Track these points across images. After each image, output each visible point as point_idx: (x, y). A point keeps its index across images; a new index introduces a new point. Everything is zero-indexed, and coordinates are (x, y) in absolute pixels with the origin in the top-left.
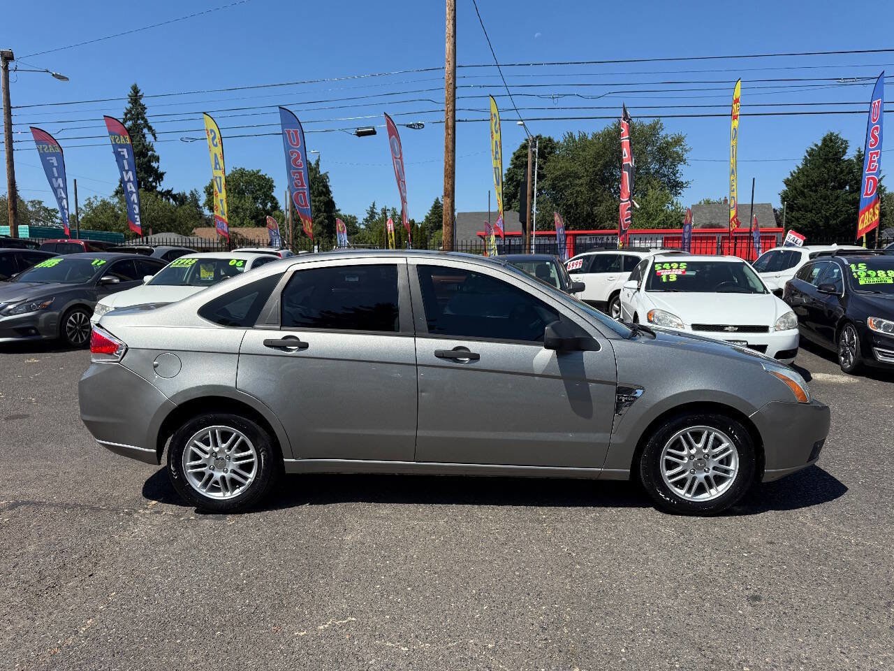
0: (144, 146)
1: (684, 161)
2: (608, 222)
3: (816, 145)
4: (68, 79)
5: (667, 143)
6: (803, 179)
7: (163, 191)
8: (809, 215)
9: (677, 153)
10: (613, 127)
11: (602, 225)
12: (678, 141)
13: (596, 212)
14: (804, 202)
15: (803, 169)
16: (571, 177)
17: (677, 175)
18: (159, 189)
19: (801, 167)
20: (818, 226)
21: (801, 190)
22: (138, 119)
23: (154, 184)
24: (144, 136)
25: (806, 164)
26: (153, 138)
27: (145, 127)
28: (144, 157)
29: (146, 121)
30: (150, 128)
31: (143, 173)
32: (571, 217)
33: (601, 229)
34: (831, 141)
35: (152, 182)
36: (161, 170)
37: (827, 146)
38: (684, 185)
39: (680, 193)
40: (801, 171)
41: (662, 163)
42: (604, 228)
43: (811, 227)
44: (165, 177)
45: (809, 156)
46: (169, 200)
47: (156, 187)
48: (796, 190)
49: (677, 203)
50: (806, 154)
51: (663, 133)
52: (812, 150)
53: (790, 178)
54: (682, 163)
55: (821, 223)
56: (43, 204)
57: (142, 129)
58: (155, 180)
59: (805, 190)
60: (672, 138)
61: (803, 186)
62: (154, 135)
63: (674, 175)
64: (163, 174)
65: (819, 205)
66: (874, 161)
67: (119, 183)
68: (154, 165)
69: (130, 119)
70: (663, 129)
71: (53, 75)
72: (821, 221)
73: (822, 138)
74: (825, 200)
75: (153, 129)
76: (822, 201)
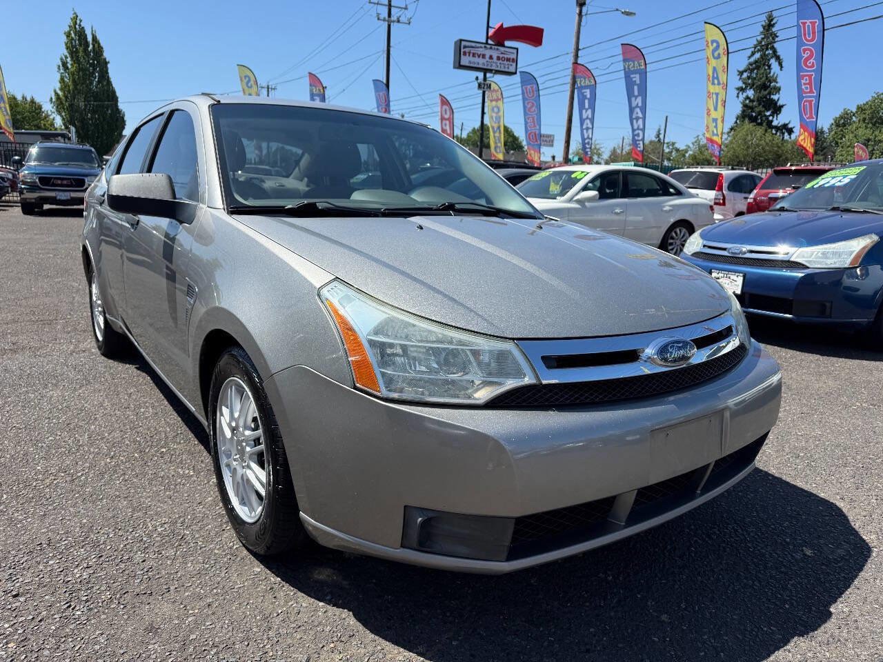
0: (767, 78)
4: (635, 14)
7: (779, 125)
18: (775, 123)
22: (767, 49)
23: (771, 118)
24: (769, 66)
26: (779, 68)
27: (772, 58)
28: (765, 90)
29: (775, 51)
30: (778, 58)
31: (761, 106)
35: (770, 116)
36: (780, 103)
44: (783, 110)
46: (783, 134)
47: (772, 121)
56: (676, 145)
57: (769, 60)
58: (772, 115)
62: (780, 64)
64: (782, 106)
67: (735, 120)
68: (775, 97)
69: (759, 51)
71: (623, 13)
75: (781, 58)
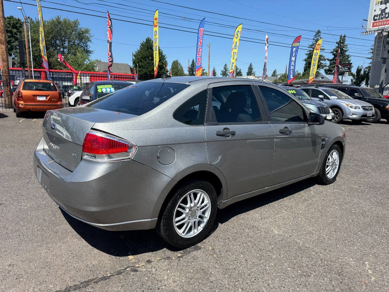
1: (90, 41)
2: (58, 66)
3: (144, 42)
5: (82, 31)
6: (141, 55)
8: (144, 70)
9: (87, 37)
10: (55, 19)
11: (55, 68)
12: (87, 31)
13: (51, 61)
14: (142, 64)
15: (140, 50)
16: (35, 41)
17: (88, 47)
19: (139, 50)
20: (147, 74)
21: (140, 59)
25: (141, 49)
32: (37, 62)
33: (54, 69)
34: (149, 41)
37: (148, 42)
38: (91, 52)
39: (90, 56)
40: (140, 52)
41: (81, 40)
42: (56, 69)
43: (145, 75)
45: (142, 45)
48: (138, 59)
49: (91, 60)
50: (141, 45)
51: (80, 27)
52: (143, 43)
53: (136, 54)
54: (89, 42)
55: (148, 74)
59: (142, 60)
60: (84, 29)
61: (141, 58)
63: (87, 47)
65: (147, 66)
66: (200, 52)
70: (79, 25)
72: (148, 72)
73: (146, 39)
74: (149, 64)
76: (148, 65)
